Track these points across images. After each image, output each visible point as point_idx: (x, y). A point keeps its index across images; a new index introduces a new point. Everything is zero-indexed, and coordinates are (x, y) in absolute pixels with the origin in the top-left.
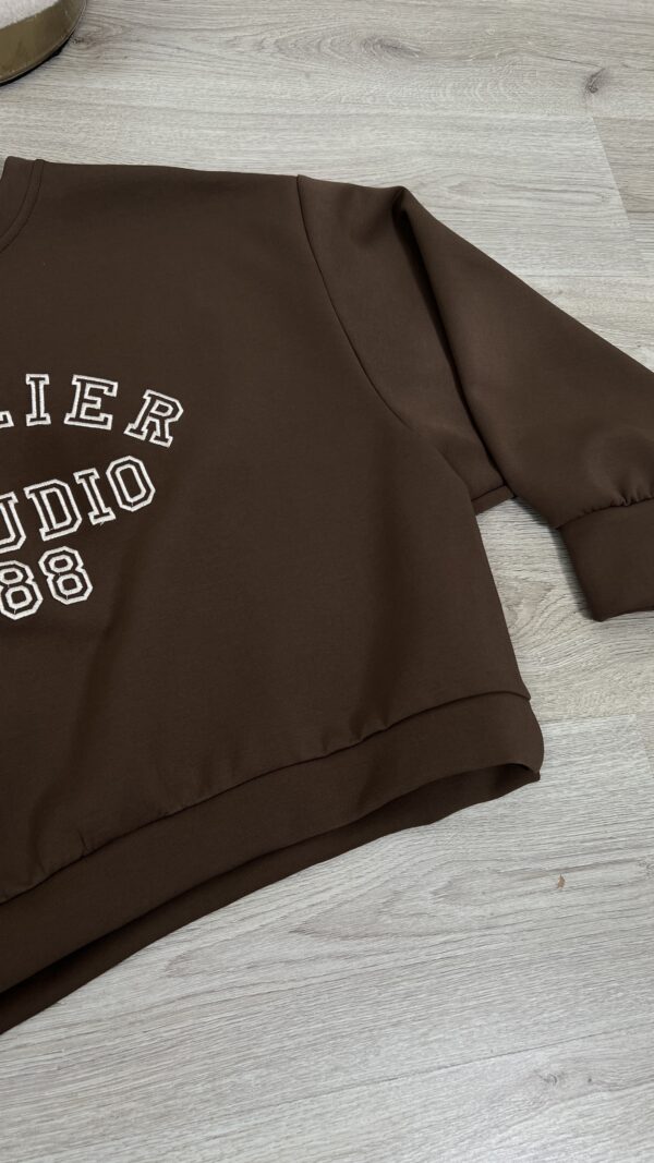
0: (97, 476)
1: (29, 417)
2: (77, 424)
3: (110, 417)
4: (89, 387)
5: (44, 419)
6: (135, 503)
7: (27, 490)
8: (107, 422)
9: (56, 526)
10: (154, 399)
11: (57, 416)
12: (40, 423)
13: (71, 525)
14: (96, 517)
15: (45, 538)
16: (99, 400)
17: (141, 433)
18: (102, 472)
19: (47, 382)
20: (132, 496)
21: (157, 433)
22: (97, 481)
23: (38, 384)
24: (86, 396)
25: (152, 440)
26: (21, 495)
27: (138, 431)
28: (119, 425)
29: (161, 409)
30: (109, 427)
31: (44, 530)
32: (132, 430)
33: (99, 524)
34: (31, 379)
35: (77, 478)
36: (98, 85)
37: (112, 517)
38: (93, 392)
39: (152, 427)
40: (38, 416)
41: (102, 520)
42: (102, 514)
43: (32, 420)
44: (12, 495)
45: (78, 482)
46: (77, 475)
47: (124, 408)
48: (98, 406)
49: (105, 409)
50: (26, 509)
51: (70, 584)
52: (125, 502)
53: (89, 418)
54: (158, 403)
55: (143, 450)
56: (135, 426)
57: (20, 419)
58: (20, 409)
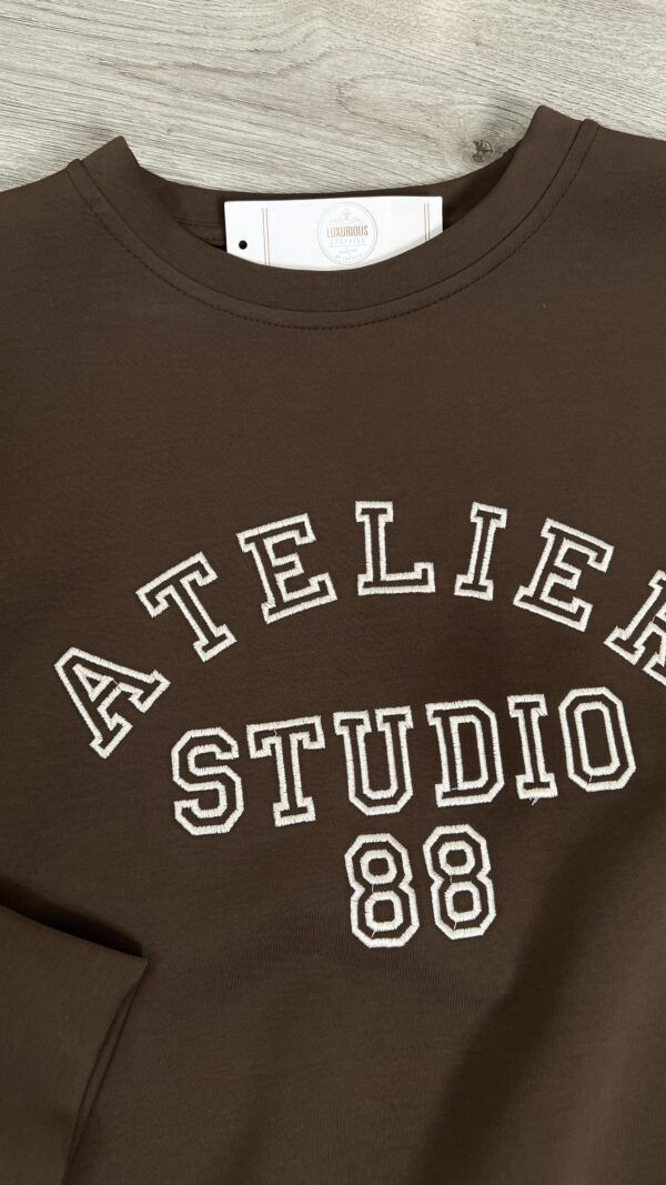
0: (543, 711)
1: (461, 579)
2: (533, 609)
3: (588, 608)
4: (567, 545)
5: (483, 589)
6: (597, 779)
7: (431, 708)
8: (579, 615)
9: (463, 785)
11: (504, 592)
12: (476, 594)
13: (485, 790)
14: (528, 786)
15: (442, 803)
16: (577, 573)
17: (632, 650)
18: (552, 706)
19: (502, 524)
20: (593, 764)
22: (541, 720)
23: (489, 521)
24: (559, 563)
25: (648, 669)
26: (419, 716)
27: (628, 645)
28: (600, 626)
30: (581, 626)
31: (443, 787)
32: (618, 642)
33: (528, 801)
34: (480, 513)
35: (511, 706)
37: (552, 792)
38: (573, 558)
39: (652, 643)
40: (475, 583)
41: (537, 794)
42: (538, 784)
43: (465, 586)
44: (406, 711)
45: (513, 715)
46: (512, 700)
48: (572, 584)
49: (581, 592)
50: (422, 739)
51: (463, 901)
52: (579, 770)
53: (554, 602)
55: (629, 682)
56: (625, 634)
57: (445, 582)
58: (452, 561)
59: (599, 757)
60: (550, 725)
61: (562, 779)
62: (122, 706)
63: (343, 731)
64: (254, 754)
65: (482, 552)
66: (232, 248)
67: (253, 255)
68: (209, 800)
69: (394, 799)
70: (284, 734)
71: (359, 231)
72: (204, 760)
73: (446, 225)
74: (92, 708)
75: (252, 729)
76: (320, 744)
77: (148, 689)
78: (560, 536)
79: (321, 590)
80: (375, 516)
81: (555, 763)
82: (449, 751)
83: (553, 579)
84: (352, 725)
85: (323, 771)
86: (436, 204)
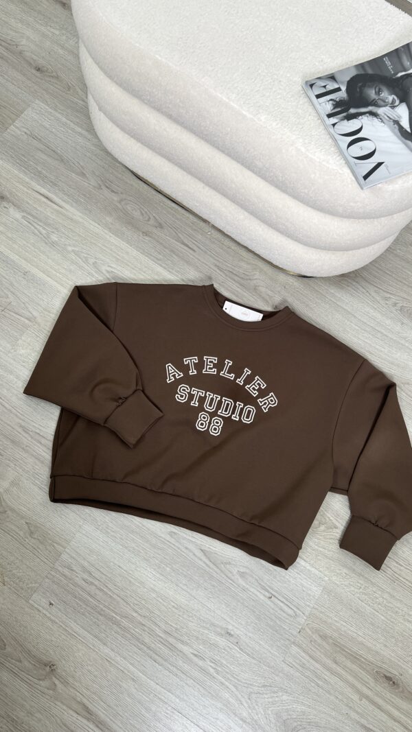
0: (242, 406)
1: (238, 380)
2: (248, 389)
3: (257, 393)
4: (259, 382)
6: (245, 421)
7: (224, 398)
8: (255, 394)
9: (223, 412)
10: (272, 396)
11: (244, 385)
12: (240, 383)
13: (227, 415)
14: (234, 417)
15: (219, 413)
16: (258, 387)
18: (244, 407)
19: (250, 373)
20: (246, 418)
21: (265, 406)
23: (247, 372)
24: (256, 384)
25: (262, 407)
26: (221, 398)
27: (261, 402)
28: (258, 397)
29: (272, 401)
30: (255, 396)
31: (220, 411)
33: (233, 419)
34: (247, 370)
36: (332, 291)
37: (237, 420)
38: (259, 384)
39: (265, 403)
40: (240, 381)
41: (235, 419)
42: (236, 417)
44: (219, 397)
45: (237, 405)
46: (238, 403)
47: (263, 393)
48: (256, 388)
49: (257, 390)
50: (220, 402)
51: (215, 429)
52: (244, 418)
53: (252, 390)
54: (272, 398)
55: (258, 408)
56: (261, 400)
57: (235, 379)
58: (238, 376)
59: (248, 417)
60: (242, 409)
61: (240, 418)
62: (174, 376)
63: (208, 395)
64: (192, 392)
65: (244, 377)
66: (224, 309)
67: (227, 311)
68: (182, 396)
69: (211, 409)
70: (198, 392)
71: (246, 315)
72: (184, 390)
73: (262, 319)
74: (169, 374)
75: (193, 389)
76: (203, 395)
77: (179, 375)
78: (258, 380)
79: (214, 371)
80: (229, 363)
81: (240, 415)
82: (224, 406)
83: (254, 386)
84: (210, 395)
85: (202, 400)
86: (262, 315)
